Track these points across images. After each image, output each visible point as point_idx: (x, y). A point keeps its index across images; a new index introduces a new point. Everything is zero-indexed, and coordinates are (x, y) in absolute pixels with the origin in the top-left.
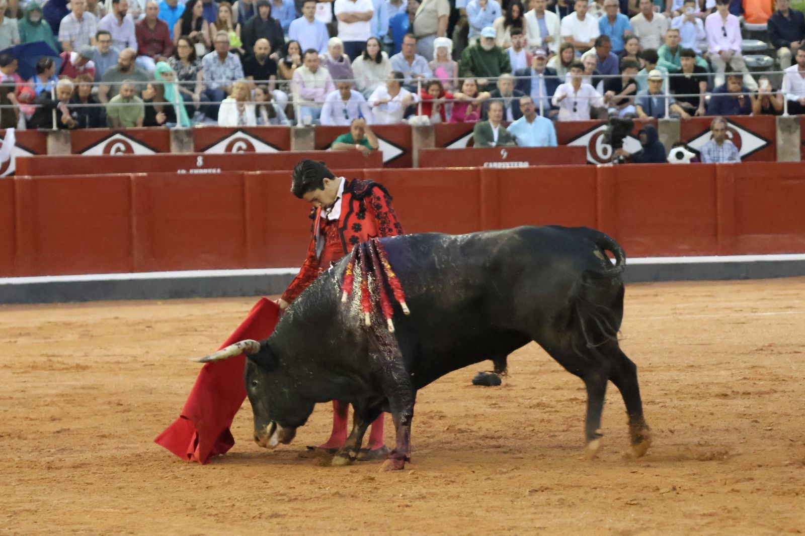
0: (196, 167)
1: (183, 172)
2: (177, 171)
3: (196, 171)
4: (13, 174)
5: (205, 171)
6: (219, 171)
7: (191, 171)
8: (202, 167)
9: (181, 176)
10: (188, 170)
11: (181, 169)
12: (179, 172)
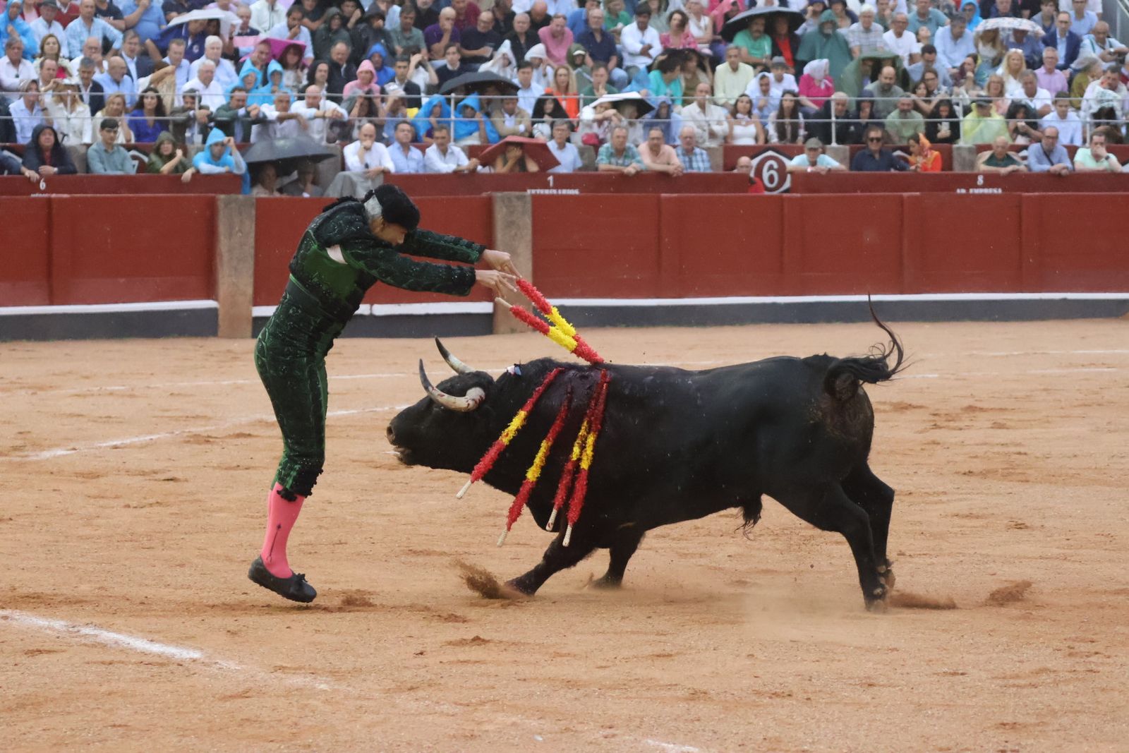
0: (978, 187)
1: (963, 191)
2: (955, 190)
3: (977, 191)
4: (787, 191)
5: (986, 191)
6: (1000, 191)
7: (971, 191)
8: (983, 187)
9: (961, 196)
10: (968, 190)
11: (960, 188)
12: (958, 191)
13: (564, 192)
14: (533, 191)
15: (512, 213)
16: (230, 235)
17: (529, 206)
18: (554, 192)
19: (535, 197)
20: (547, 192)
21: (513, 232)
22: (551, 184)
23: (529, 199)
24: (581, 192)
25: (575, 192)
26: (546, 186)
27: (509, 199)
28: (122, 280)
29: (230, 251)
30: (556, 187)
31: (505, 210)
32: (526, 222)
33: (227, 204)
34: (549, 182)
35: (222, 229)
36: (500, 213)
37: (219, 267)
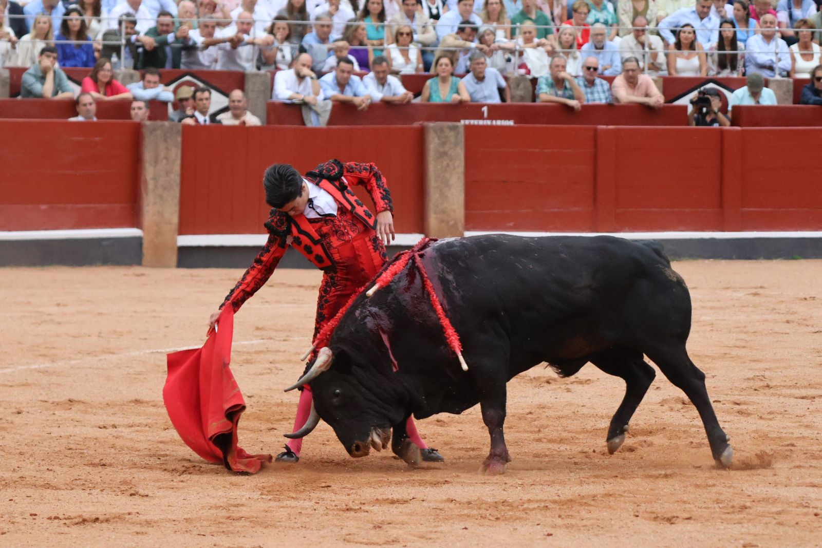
13: (499, 123)
14: (467, 122)
15: (444, 144)
16: (156, 161)
17: (462, 138)
18: (488, 122)
19: (467, 127)
20: (481, 122)
21: (445, 163)
22: (486, 115)
23: (462, 130)
24: (515, 123)
25: (511, 123)
26: (481, 117)
27: (442, 130)
28: (43, 207)
29: (155, 179)
30: (490, 117)
31: (436, 140)
32: (459, 153)
33: (155, 130)
34: (483, 113)
35: (148, 155)
36: (433, 144)
37: (144, 195)
